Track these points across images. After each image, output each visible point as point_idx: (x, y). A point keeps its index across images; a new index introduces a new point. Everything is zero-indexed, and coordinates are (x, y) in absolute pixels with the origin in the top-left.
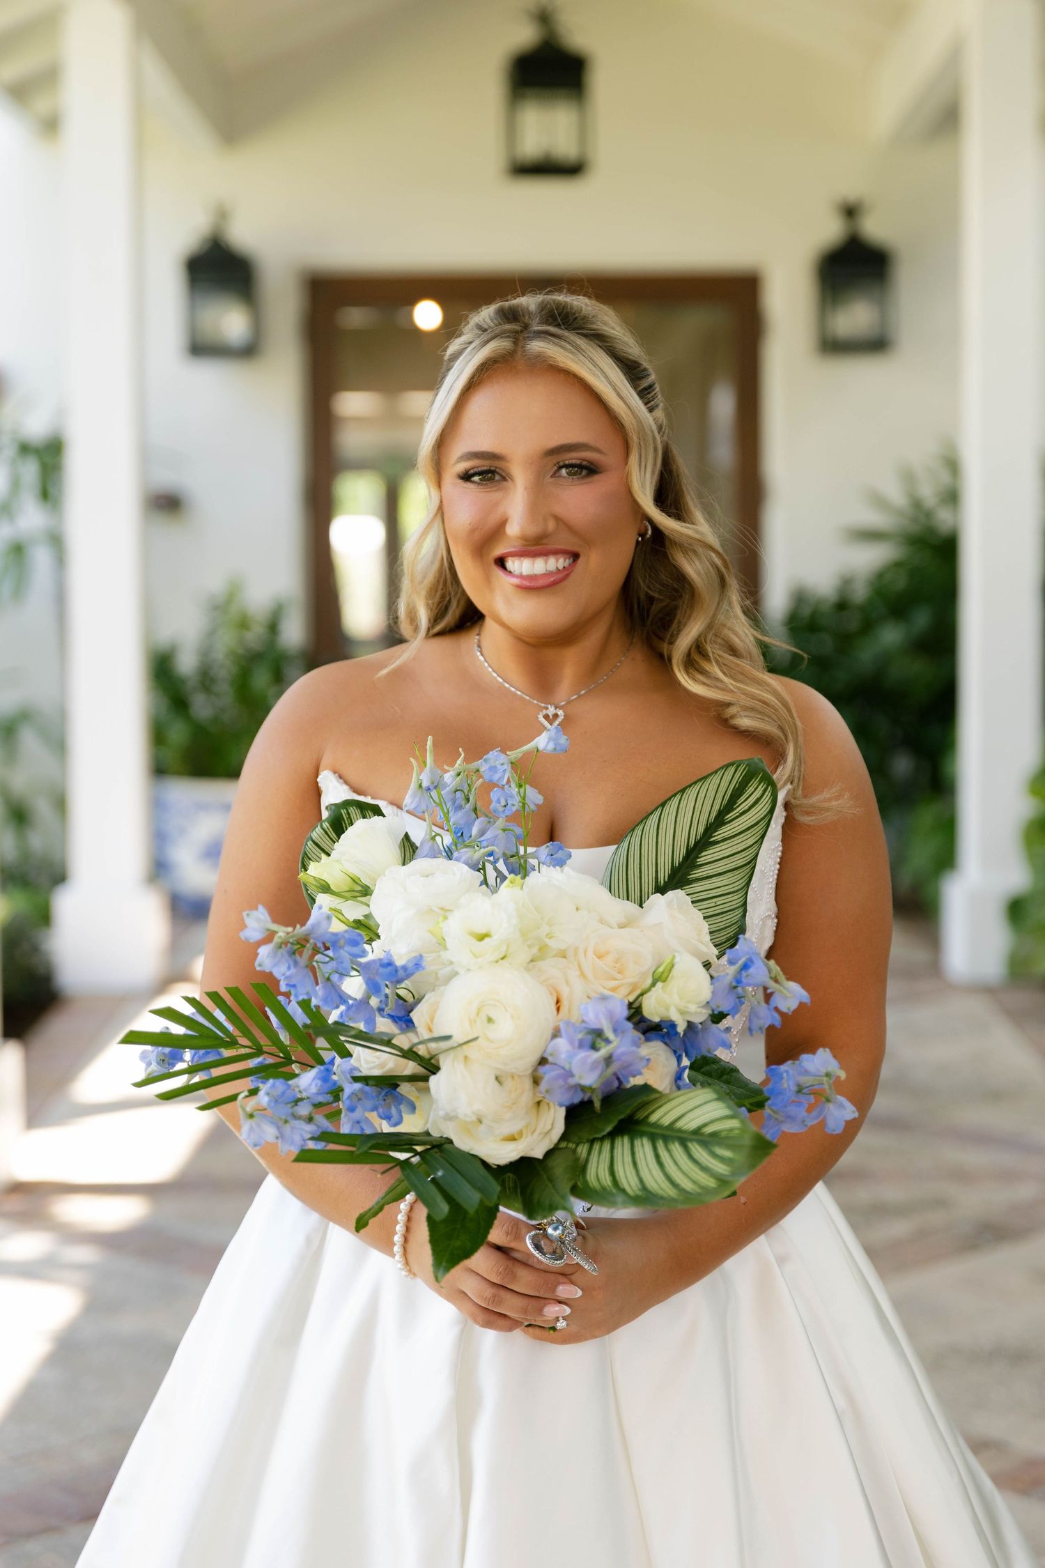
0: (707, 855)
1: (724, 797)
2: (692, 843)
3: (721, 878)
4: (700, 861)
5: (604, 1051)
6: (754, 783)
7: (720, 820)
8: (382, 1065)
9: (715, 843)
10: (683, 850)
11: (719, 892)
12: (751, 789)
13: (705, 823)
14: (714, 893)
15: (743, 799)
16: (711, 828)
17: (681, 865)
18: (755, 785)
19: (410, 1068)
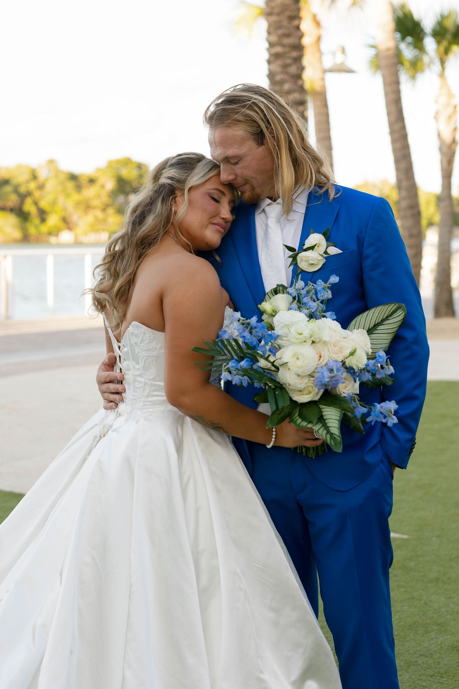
0: (380, 327)
1: (389, 312)
2: (376, 323)
3: (383, 334)
4: (378, 328)
5: (333, 375)
6: (400, 310)
7: (387, 318)
8: (266, 366)
9: (384, 324)
10: (373, 324)
11: (381, 338)
12: (399, 312)
13: (382, 318)
14: (380, 338)
15: (395, 314)
16: (383, 320)
17: (372, 328)
18: (400, 311)
19: (273, 369)
